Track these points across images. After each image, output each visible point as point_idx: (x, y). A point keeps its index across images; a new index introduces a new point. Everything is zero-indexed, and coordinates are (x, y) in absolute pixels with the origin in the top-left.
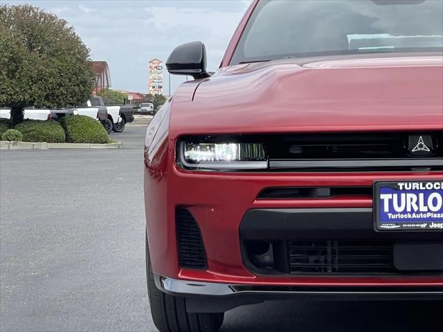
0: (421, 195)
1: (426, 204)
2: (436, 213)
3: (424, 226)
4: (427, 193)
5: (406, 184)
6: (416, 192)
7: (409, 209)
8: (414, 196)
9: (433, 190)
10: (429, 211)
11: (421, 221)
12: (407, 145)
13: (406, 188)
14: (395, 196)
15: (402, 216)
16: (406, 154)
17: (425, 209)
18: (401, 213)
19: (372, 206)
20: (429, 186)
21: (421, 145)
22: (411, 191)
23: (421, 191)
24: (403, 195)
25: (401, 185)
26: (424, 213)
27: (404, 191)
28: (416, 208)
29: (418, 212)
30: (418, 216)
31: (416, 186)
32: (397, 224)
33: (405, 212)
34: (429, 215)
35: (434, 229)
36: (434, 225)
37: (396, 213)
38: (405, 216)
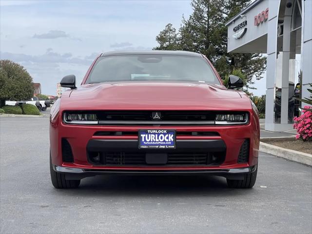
0: (156, 135)
1: (158, 138)
2: (162, 142)
3: (157, 147)
4: (159, 134)
5: (151, 131)
6: (155, 134)
7: (152, 140)
8: (154, 136)
9: (161, 133)
11: (156, 145)
12: (151, 116)
14: (147, 135)
15: (149, 143)
16: (151, 119)
17: (158, 140)
19: (138, 139)
20: (160, 132)
21: (157, 116)
22: (153, 133)
23: (156, 133)
24: (150, 135)
25: (149, 131)
26: (157, 142)
27: (150, 133)
28: (154, 140)
30: (155, 143)
31: (154, 131)
32: (147, 146)
33: (150, 141)
34: (159, 143)
35: (161, 148)
36: (161, 147)
37: (147, 142)
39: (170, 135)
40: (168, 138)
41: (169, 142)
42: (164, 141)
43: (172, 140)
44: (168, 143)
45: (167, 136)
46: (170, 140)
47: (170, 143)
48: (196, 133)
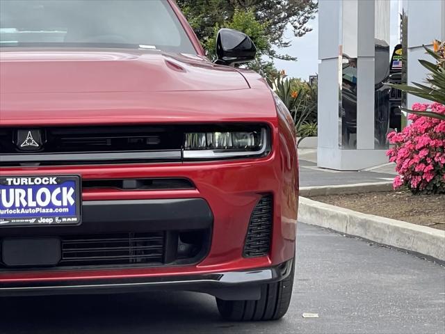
0: (30, 191)
1: (34, 199)
2: (43, 208)
3: (32, 221)
4: (36, 188)
5: (15, 180)
6: (25, 187)
7: (17, 205)
8: (23, 192)
9: (42, 185)
10: (38, 206)
11: (30, 216)
12: (16, 139)
13: (15, 183)
14: (4, 191)
15: (11, 212)
16: (15, 149)
17: (34, 204)
18: (10, 209)
20: (38, 181)
21: (30, 140)
22: (20, 186)
23: (29, 186)
24: (11, 191)
25: (9, 180)
26: (32, 208)
27: (13, 186)
28: (24, 204)
29: (27, 207)
30: (27, 212)
31: (24, 181)
32: (5, 220)
33: (13, 207)
34: (37, 210)
35: (42, 224)
36: (42, 221)
37: (5, 209)
38: (14, 212)
39: (65, 189)
40: (59, 197)
41: (62, 207)
42: (51, 205)
43: (72, 202)
44: (61, 210)
45: (57, 191)
46: (65, 204)
47: (66, 210)
48: (134, 183)
